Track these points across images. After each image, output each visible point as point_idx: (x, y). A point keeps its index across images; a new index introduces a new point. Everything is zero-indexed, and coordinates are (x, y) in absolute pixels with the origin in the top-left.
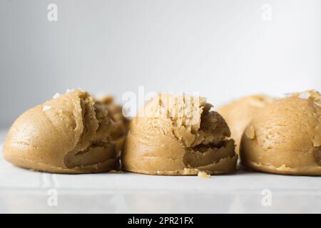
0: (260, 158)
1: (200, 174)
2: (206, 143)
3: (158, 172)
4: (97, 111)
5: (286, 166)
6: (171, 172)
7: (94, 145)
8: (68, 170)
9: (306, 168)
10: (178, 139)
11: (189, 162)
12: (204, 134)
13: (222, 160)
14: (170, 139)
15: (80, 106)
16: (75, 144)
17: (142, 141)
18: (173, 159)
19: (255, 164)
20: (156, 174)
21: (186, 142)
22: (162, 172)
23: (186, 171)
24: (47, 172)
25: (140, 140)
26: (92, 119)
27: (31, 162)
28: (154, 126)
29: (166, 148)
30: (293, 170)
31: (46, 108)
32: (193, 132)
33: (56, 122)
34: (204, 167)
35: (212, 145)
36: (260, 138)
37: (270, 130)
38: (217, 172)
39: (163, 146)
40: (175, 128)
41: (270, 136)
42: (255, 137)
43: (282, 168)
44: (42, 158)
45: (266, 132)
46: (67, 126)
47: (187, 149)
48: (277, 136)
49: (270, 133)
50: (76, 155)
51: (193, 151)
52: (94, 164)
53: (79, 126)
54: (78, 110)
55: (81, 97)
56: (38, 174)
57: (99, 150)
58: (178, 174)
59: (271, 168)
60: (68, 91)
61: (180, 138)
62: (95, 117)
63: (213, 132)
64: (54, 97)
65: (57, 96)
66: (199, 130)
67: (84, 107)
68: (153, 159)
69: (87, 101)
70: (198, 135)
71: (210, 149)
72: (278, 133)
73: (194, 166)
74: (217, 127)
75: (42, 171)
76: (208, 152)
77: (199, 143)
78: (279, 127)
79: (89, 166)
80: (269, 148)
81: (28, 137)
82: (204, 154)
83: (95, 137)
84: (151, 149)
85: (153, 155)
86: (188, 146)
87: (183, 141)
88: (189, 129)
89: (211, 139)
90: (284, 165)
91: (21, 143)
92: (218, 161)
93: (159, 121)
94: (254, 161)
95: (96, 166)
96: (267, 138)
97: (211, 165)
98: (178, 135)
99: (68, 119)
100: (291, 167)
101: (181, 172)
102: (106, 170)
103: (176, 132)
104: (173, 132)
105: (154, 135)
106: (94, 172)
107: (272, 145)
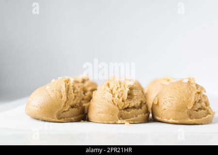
0: (160, 115)
1: (126, 123)
2: (130, 107)
4: (74, 89)
5: (173, 119)
6: (111, 122)
7: (72, 107)
8: (58, 120)
9: (183, 120)
11: (121, 117)
12: (129, 102)
13: (139, 116)
14: (111, 105)
15: (65, 87)
16: (62, 107)
17: (97, 105)
18: (113, 115)
19: (158, 118)
20: (104, 123)
21: (120, 107)
22: (107, 122)
23: (119, 121)
24: (47, 121)
27: (39, 116)
28: (103, 97)
29: (109, 109)
30: (177, 122)
31: (47, 87)
32: (123, 101)
33: (53, 95)
34: (128, 119)
35: (134, 108)
36: (160, 104)
37: (165, 100)
38: (136, 122)
39: (107, 108)
40: (114, 99)
41: (165, 103)
42: (158, 103)
43: (171, 120)
44: (45, 114)
45: (163, 101)
46: (58, 97)
47: (120, 110)
48: (168, 103)
49: (165, 102)
50: (62, 113)
51: (123, 111)
52: (72, 117)
53: (64, 98)
54: (64, 89)
55: (65, 81)
56: (43, 122)
57: (75, 110)
58: (115, 123)
59: (165, 120)
60: (59, 78)
61: (116, 104)
62: (72, 93)
64: (52, 81)
65: (53, 80)
66: (127, 100)
67: (67, 87)
68: (102, 115)
69: (69, 84)
70: (126, 102)
71: (132, 110)
72: (170, 101)
73: (123, 119)
74: (137, 98)
75: (45, 121)
76: (131, 112)
77: (127, 106)
78: (170, 98)
79: (69, 118)
80: (165, 109)
81: (38, 103)
82: (129, 112)
83: (72, 103)
85: (103, 113)
86: (121, 108)
87: (118, 105)
88: (121, 99)
89: (133, 104)
90: (172, 119)
91: (34, 106)
92: (137, 116)
93: (105, 94)
94: (157, 116)
95: (73, 118)
96: (164, 104)
97: (133, 118)
99: (58, 94)
100: (176, 120)
101: (117, 122)
102: (78, 120)
103: (114, 101)
104: (113, 101)
105: (103, 102)
106: (71, 121)
107: (166, 108)
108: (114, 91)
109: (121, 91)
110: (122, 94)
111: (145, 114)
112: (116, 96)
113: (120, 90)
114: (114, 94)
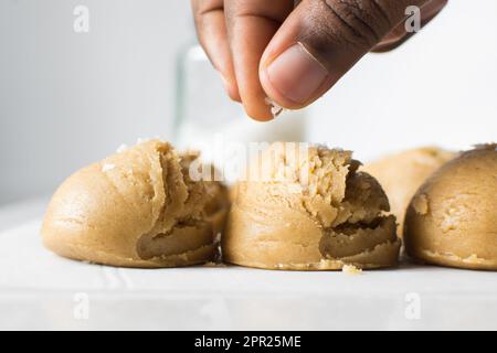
0: (437, 244)
1: (346, 268)
2: (354, 221)
3: (281, 266)
5: (478, 257)
6: (300, 266)
7: (181, 223)
8: (142, 262)
10: (310, 214)
11: (328, 250)
12: (351, 207)
13: (378, 247)
14: (299, 214)
15: (159, 164)
16: (154, 221)
17: (257, 217)
18: (304, 246)
19: (429, 254)
20: (278, 269)
21: (324, 220)
22: (287, 266)
23: (324, 264)
24: (109, 265)
25: (252, 215)
26: (177, 184)
27: (85, 250)
28: (273, 193)
29: (293, 228)
30: (489, 263)
31: (107, 167)
32: (334, 203)
33: (124, 188)
34: (351, 258)
35: (362, 224)
36: (437, 213)
37: (451, 200)
38: (370, 266)
39: (288, 225)
40: (306, 197)
41: (452, 211)
42: (429, 212)
43: (472, 260)
44: (103, 243)
45: (446, 205)
46: (141, 194)
47: (326, 230)
48: (463, 209)
49: (452, 206)
50: (154, 239)
51: (334, 233)
52: (181, 253)
53: (159, 196)
54: (157, 171)
55: (160, 149)
56: (97, 268)
57: (188, 231)
58: (311, 269)
59: (454, 259)
60: (139, 140)
61: (315, 214)
62: (182, 181)
63: (364, 204)
64: (119, 151)
65: (122, 148)
66: (344, 200)
67: (166, 166)
68: (274, 246)
69: (169, 156)
70: (342, 208)
71: (360, 229)
72: (466, 206)
73: (335, 256)
74: (370, 197)
75: (101, 264)
76: (357, 235)
77: (343, 220)
79: (174, 256)
80: (452, 229)
81: (81, 212)
82: (352, 238)
83: (182, 212)
84: (269, 230)
85: (272, 239)
86: (327, 225)
87: (318, 217)
88: (328, 199)
89: (361, 214)
90: (474, 256)
91: (71, 220)
92: (372, 249)
93: (281, 186)
94: (428, 249)
95: (184, 256)
96: (448, 213)
97: (362, 254)
98: (311, 209)
99: (141, 185)
100: (486, 258)
101: (316, 265)
102: (198, 262)
103: (308, 203)
104: (304, 203)
105: (273, 209)
106: (180, 265)
107: (456, 224)
109: (326, 175)
110: (330, 185)
112: (313, 190)
113: (321, 172)
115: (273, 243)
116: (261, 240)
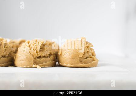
0: (62, 61)
2: (42, 56)
4: (5, 45)
6: (28, 66)
7: (3, 57)
9: (76, 65)
10: (31, 55)
11: (36, 63)
12: (41, 53)
13: (47, 62)
14: (29, 55)
18: (29, 62)
19: (61, 64)
20: (24, 67)
21: (34, 56)
23: (34, 66)
25: (19, 55)
26: (2, 48)
28: (24, 50)
29: (27, 58)
30: (72, 66)
32: (37, 52)
34: (40, 65)
38: (45, 66)
39: (26, 57)
42: (61, 54)
43: (69, 65)
45: (64, 52)
47: (35, 58)
48: (67, 53)
51: (36, 59)
57: (5, 59)
58: (31, 67)
59: (65, 65)
61: (32, 54)
63: (45, 52)
66: (39, 52)
68: (23, 62)
71: (43, 58)
74: (47, 51)
76: (42, 59)
77: (39, 56)
78: (69, 50)
80: (65, 58)
84: (22, 58)
85: (23, 60)
88: (35, 51)
90: (69, 64)
92: (46, 63)
93: (25, 48)
95: (3, 64)
96: (64, 54)
97: (43, 64)
100: (71, 64)
102: (7, 66)
103: (31, 52)
105: (23, 53)
106: (2, 66)
108: (31, 46)
109: (36, 46)
110: (36, 48)
111: (52, 61)
112: (32, 49)
113: (35, 45)
114: (31, 48)
115: (22, 61)
116: (21, 61)
